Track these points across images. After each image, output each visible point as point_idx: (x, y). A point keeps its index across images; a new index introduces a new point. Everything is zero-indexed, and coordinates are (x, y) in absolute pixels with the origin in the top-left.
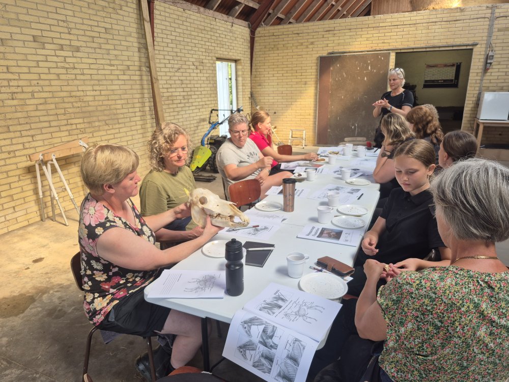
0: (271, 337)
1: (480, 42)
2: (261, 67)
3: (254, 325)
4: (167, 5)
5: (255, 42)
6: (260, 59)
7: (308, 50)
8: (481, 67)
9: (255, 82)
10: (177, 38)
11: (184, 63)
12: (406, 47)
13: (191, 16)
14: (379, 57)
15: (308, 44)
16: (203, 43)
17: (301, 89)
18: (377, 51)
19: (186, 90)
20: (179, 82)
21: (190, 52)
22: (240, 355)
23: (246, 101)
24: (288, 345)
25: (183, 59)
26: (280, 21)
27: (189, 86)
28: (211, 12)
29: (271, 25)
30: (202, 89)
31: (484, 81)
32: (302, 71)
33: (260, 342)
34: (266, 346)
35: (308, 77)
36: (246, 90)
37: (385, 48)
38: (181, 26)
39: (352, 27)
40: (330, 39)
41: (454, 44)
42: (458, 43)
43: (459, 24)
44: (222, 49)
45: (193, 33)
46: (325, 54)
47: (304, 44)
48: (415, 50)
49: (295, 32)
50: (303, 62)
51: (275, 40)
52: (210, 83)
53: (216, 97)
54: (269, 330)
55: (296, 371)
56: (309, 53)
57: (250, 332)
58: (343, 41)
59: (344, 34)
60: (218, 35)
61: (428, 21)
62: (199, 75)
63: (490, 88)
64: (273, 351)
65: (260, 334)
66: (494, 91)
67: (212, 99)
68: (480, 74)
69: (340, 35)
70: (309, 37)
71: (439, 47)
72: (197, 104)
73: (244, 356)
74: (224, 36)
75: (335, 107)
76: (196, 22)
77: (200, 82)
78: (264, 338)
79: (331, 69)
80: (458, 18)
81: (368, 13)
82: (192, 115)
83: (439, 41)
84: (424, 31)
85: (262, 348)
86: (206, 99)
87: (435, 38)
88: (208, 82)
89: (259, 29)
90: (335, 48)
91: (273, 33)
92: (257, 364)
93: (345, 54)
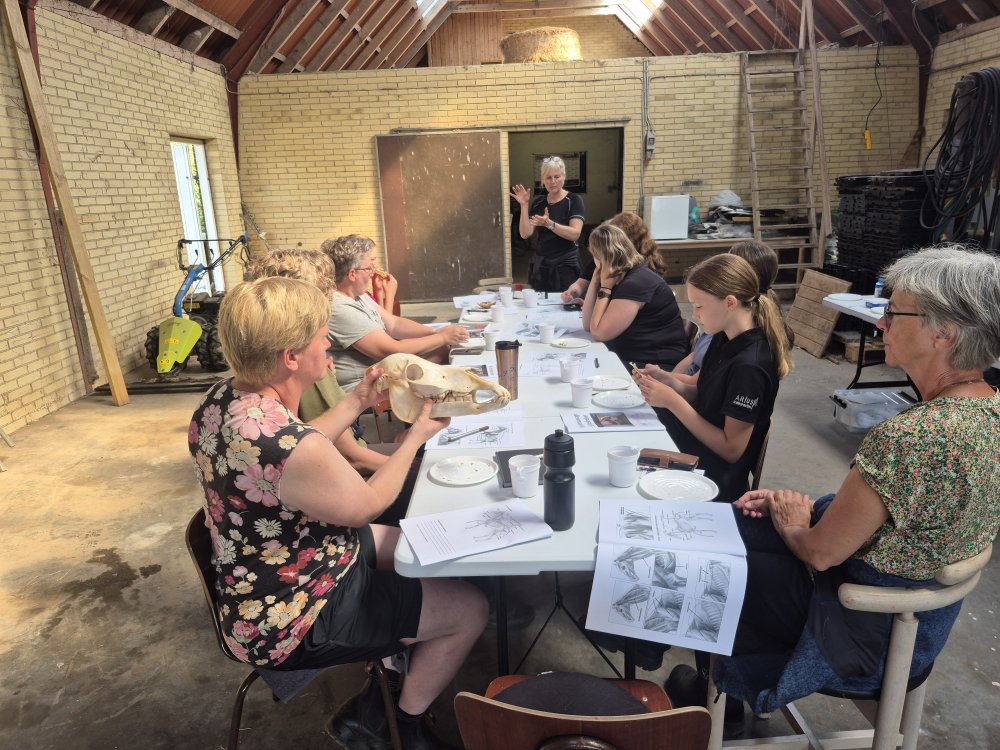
0: (672, 570)
1: (633, 117)
2: (259, 155)
3: (637, 559)
4: (58, 18)
5: (239, 104)
6: (255, 138)
7: (351, 123)
8: (638, 157)
9: (248, 183)
10: (88, 90)
11: (106, 143)
12: (524, 123)
13: (110, 44)
14: (480, 139)
15: (350, 111)
16: (141, 102)
17: (348, 197)
18: (478, 128)
19: (117, 200)
20: (101, 184)
21: (116, 121)
22: (619, 616)
23: (236, 223)
24: (703, 574)
25: (105, 134)
26: (276, 67)
27: (122, 191)
28: (150, 38)
29: (263, 73)
30: (149, 199)
31: (645, 179)
32: (346, 163)
33: (655, 583)
34: (666, 586)
35: (357, 174)
36: (232, 201)
37: (491, 124)
38: (92, 65)
39: (429, 84)
40: (391, 104)
41: (597, 118)
42: (602, 118)
43: (599, 87)
44: (178, 116)
45: (118, 80)
46: (385, 132)
47: (343, 111)
48: (539, 129)
49: (323, 89)
50: (345, 146)
51: (283, 102)
52: (163, 186)
53: (178, 214)
54: (666, 561)
55: (721, 611)
56: (354, 128)
57: (634, 572)
58: (415, 109)
59: (415, 97)
60: (167, 87)
61: (552, 79)
62: (140, 168)
63: (656, 190)
64: (680, 590)
65: (653, 569)
66: (661, 194)
67: (171, 219)
68: (638, 168)
69: (409, 97)
70: (350, 99)
71: (576, 124)
72: (143, 230)
73: (628, 617)
74: (179, 90)
75: (416, 230)
76: (121, 57)
77: (143, 184)
78: (661, 574)
79: (401, 159)
80: (597, 77)
81: (423, 62)
82: (134, 254)
83: (573, 114)
84: (548, 97)
85: (660, 593)
86: (160, 220)
87: (568, 108)
88: (158, 184)
89: (244, 80)
90: (402, 121)
91: (278, 88)
92: (651, 622)
93: (423, 133)
